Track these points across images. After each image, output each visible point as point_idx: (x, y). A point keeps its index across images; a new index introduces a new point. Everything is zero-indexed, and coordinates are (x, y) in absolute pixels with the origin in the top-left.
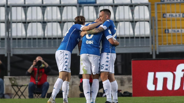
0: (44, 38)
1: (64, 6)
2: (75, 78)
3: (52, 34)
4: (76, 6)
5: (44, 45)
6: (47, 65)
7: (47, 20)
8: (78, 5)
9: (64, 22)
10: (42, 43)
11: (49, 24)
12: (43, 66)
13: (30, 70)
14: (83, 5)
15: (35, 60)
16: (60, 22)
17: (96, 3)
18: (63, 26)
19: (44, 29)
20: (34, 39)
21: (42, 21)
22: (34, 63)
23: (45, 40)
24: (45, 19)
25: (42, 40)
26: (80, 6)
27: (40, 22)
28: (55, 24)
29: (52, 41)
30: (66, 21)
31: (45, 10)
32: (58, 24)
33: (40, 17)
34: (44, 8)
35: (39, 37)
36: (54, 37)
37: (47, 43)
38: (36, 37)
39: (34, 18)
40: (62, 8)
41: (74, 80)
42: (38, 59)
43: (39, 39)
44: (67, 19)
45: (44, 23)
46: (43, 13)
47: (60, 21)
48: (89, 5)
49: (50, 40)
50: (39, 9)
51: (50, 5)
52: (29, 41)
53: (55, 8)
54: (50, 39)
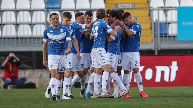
0: (17, 38)
1: (33, 11)
2: (43, 71)
3: (24, 34)
4: (44, 11)
5: (17, 43)
6: (18, 59)
7: (20, 22)
8: (46, 10)
9: (34, 24)
10: (15, 42)
11: (21, 26)
12: (15, 61)
13: (4, 64)
14: (50, 10)
15: (8, 56)
16: (30, 25)
17: (60, 8)
18: (33, 27)
19: (17, 30)
20: (9, 38)
21: (15, 23)
22: (8, 58)
23: (18, 40)
24: (18, 21)
25: (15, 40)
26: (48, 11)
27: (14, 24)
28: (26, 26)
29: (24, 40)
30: (36, 23)
31: (18, 14)
32: (29, 26)
33: (13, 20)
34: (17, 13)
35: (12, 37)
36: (25, 37)
37: (19, 42)
38: (10, 37)
39: (9, 21)
40: (32, 12)
41: (42, 73)
42: (11, 55)
43: (13, 38)
44: (36, 22)
45: (17, 25)
46: (16, 17)
47: (30, 23)
48: (54, 10)
49: (22, 40)
50: (13, 13)
51: (22, 10)
52: (5, 40)
53: (26, 13)
54: (22, 38)
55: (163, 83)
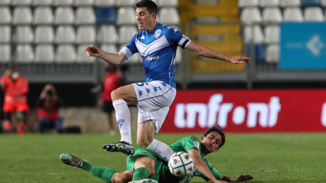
55: (258, 128)
